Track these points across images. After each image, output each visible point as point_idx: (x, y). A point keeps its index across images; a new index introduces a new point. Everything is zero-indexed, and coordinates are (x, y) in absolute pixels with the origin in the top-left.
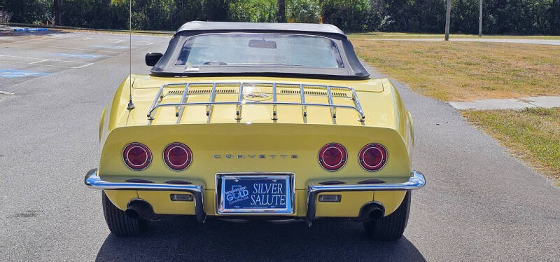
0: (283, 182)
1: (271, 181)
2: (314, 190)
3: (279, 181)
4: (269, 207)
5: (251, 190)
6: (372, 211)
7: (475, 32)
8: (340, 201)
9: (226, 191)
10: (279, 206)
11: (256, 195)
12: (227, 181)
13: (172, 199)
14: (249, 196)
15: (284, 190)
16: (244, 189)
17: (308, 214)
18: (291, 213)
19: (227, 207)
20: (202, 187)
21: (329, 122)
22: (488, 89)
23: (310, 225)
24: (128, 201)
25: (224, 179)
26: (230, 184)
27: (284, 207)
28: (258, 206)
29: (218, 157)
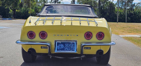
0: (74, 43)
1: (70, 43)
2: (83, 45)
3: (73, 43)
4: (70, 50)
5: (64, 45)
6: (100, 52)
7: (125, 22)
8: (90, 49)
9: (57, 46)
10: (73, 50)
11: (66, 47)
12: (57, 43)
13: (41, 48)
14: (64, 47)
15: (74, 45)
16: (62, 45)
17: (81, 53)
18: (76, 52)
19: (57, 50)
20: (50, 44)
21: (87, 25)
22: (129, 32)
23: (81, 59)
24: (28, 48)
25: (57, 42)
26: (58, 44)
27: (74, 50)
28: (66, 50)
29: (55, 35)
